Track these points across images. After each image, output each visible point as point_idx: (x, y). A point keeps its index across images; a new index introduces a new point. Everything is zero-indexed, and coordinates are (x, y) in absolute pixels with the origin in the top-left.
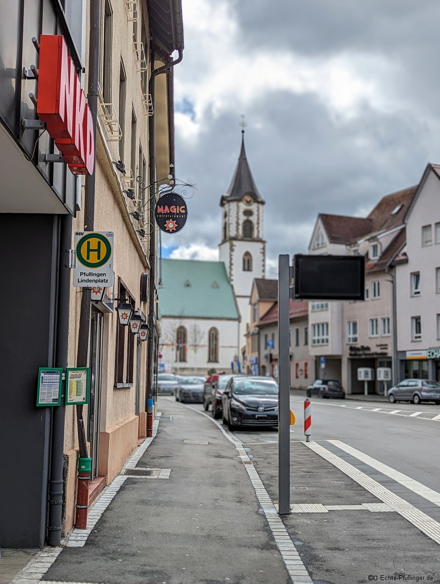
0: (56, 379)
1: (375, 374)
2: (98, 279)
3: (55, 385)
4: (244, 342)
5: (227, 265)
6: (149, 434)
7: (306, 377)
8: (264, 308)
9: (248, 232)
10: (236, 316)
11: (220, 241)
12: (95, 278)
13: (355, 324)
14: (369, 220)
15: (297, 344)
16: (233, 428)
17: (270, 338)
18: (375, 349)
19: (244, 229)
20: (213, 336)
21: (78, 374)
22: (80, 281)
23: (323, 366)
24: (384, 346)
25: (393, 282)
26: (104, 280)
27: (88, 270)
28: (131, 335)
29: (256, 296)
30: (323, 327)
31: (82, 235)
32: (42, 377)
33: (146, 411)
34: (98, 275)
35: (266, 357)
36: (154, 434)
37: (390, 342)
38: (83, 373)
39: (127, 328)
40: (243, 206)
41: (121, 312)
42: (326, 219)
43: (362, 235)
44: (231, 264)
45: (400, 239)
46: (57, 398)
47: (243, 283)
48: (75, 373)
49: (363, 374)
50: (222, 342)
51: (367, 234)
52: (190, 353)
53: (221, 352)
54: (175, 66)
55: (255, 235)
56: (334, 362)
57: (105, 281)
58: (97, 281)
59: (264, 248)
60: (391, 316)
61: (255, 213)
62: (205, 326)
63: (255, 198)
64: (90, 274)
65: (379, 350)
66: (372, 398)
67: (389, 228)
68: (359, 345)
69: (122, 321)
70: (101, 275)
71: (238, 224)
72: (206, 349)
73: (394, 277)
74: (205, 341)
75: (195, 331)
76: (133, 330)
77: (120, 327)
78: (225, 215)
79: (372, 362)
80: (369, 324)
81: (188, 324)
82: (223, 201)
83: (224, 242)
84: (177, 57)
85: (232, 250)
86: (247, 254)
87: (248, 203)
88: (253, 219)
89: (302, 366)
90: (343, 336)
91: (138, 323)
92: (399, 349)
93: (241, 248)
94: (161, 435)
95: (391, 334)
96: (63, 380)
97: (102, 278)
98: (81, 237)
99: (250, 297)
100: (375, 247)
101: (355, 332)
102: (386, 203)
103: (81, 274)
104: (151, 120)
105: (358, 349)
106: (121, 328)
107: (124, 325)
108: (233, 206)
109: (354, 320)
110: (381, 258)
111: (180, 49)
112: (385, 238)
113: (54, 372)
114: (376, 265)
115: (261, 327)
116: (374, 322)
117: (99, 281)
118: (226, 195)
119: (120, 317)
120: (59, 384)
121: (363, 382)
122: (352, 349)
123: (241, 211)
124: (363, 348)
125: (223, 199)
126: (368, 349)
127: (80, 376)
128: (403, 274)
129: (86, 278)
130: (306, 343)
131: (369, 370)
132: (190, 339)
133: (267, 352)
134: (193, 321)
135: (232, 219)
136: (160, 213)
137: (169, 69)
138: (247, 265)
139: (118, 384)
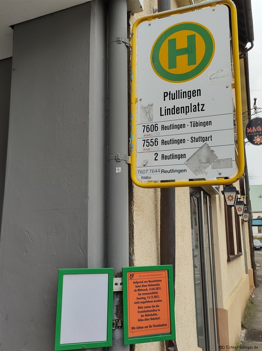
41: (227, 194)
69: (229, 203)
76: (239, 213)
91: (242, 207)
111: (252, 40)
136: (250, 133)
137: (245, 55)
139: (231, 256)
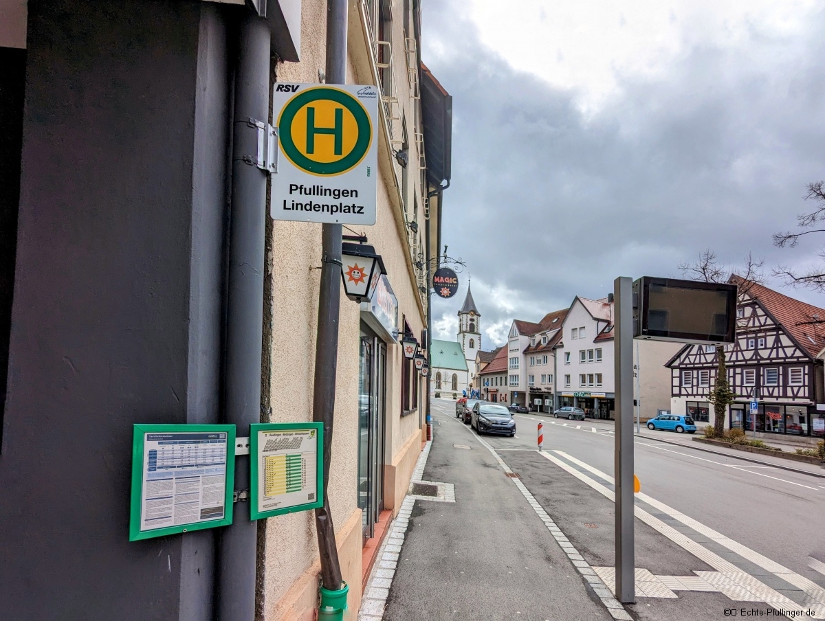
0: (213, 456)
1: (543, 402)
2: (337, 202)
3: (208, 471)
4: (471, 381)
5: (462, 344)
6: (428, 439)
7: (506, 401)
8: (483, 366)
9: (472, 329)
10: (466, 369)
11: (458, 333)
12: (328, 200)
13: (533, 377)
14: (540, 325)
15: (501, 385)
16: (480, 433)
17: (486, 381)
18: (543, 390)
19: (470, 327)
20: (455, 378)
21: (291, 438)
22: (289, 205)
23: (516, 396)
24: (550, 389)
25: (555, 357)
26: (354, 206)
27: (309, 179)
28: (416, 370)
29: (479, 360)
30: (516, 377)
31: (294, 91)
32: (153, 454)
33: (426, 423)
34: (338, 194)
35: (485, 390)
36: (432, 438)
37: (552, 387)
38: (305, 437)
39: (412, 361)
40: (469, 316)
41: (406, 345)
42: (518, 323)
43: (537, 332)
44: (464, 344)
45: (559, 335)
46: (222, 504)
47: (471, 354)
48: (282, 437)
49: (537, 402)
50: (458, 381)
51: (540, 332)
52: (443, 385)
53: (458, 385)
54: (444, 191)
55: (476, 331)
56: (522, 395)
57: (356, 210)
58: (334, 209)
59: (480, 338)
60: (553, 374)
61: (476, 320)
62: (451, 373)
63: (475, 312)
64: (316, 190)
65: (546, 390)
66: (541, 414)
67: (551, 330)
68: (535, 387)
69: (408, 355)
70: (345, 193)
71: (467, 325)
72: (451, 384)
73: (555, 354)
74: (451, 380)
75: (446, 374)
76: (418, 367)
77: (406, 360)
78: (461, 320)
79: (542, 396)
80: (541, 377)
81: (442, 371)
82: (460, 313)
83: (460, 333)
84: (446, 184)
85: (464, 337)
86: (472, 339)
87: (472, 315)
88: (475, 323)
89: (503, 395)
90: (526, 382)
91: (422, 361)
92: (558, 391)
93: (469, 336)
94: (436, 438)
95: (553, 383)
96: (237, 457)
97: (347, 201)
98: (291, 96)
99: (475, 361)
100: (545, 338)
101: (533, 381)
102: (549, 318)
103: (291, 190)
104: (427, 222)
105: (535, 389)
106: (406, 362)
107: (410, 359)
108: (464, 316)
109: (533, 374)
110: (548, 344)
111: (448, 178)
112: (550, 334)
113: (206, 437)
114: (545, 348)
115: (481, 375)
116: (543, 376)
117: (340, 208)
118: (460, 310)
119: (405, 351)
120: (224, 466)
121: (537, 406)
122: (531, 389)
123: (469, 318)
124: (537, 389)
125: (459, 312)
126: (540, 389)
127: (297, 443)
128: (560, 353)
129: (304, 199)
130: (506, 385)
131: (540, 400)
132: (443, 378)
133: (484, 387)
134: (445, 370)
135: (464, 322)
136: (437, 282)
137: (439, 193)
138: (472, 345)
139: (405, 412)
